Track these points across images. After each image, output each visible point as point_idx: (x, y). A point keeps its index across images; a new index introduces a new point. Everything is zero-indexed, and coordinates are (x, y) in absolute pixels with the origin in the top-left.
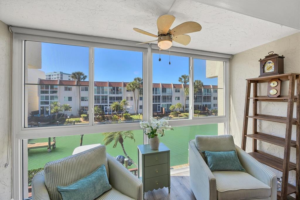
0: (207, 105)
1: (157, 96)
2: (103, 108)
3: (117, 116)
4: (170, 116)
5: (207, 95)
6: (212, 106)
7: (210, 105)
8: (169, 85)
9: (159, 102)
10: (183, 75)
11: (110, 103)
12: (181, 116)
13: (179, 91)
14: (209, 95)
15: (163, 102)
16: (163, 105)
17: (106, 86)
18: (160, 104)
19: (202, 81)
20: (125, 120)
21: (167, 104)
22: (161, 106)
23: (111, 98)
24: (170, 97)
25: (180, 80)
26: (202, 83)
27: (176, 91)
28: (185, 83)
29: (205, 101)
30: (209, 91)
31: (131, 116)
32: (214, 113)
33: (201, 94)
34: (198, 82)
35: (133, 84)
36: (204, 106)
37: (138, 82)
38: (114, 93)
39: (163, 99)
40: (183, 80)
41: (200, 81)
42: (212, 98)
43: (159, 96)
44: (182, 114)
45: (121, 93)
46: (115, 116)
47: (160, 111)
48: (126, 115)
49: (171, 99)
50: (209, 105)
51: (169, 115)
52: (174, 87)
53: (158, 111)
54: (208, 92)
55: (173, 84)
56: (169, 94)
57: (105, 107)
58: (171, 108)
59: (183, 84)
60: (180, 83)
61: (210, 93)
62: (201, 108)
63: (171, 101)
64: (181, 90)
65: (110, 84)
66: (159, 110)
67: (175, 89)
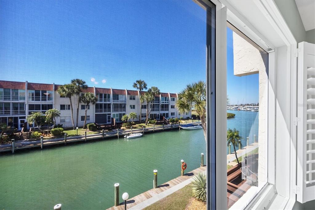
0: (165, 114)
1: (106, 104)
2: (17, 122)
3: (39, 132)
4: (122, 128)
5: (164, 103)
6: (170, 114)
7: (168, 114)
8: (122, 92)
9: (110, 111)
10: (139, 80)
11: (30, 113)
12: (135, 128)
13: (134, 99)
14: (167, 103)
15: (115, 111)
16: (114, 115)
17: (22, 89)
18: (110, 114)
19: (159, 89)
20: (53, 138)
21: (120, 114)
22: (112, 116)
23: (31, 107)
24: (123, 106)
25: (135, 85)
26: (159, 90)
27: (131, 99)
28: (140, 90)
29: (162, 110)
30: (167, 99)
31: (64, 132)
32: (171, 122)
33: (159, 102)
34: (154, 89)
35: (67, 87)
36: (162, 115)
37: (77, 84)
38: (38, 99)
39: (115, 108)
40: (138, 86)
41: (157, 88)
42: (170, 107)
43: (109, 105)
44: (137, 125)
45: (50, 98)
46: (36, 133)
47: (111, 123)
48: (56, 131)
49: (125, 107)
50: (166, 113)
51: (121, 126)
52: (128, 94)
53: (108, 123)
54: (165, 100)
55: (127, 91)
56: (122, 101)
57: (19, 120)
58: (123, 118)
59: (138, 90)
60: (135, 89)
61: (168, 101)
62: (158, 118)
63: (125, 110)
64: (136, 97)
65: (30, 86)
66: (109, 121)
67: (129, 96)
